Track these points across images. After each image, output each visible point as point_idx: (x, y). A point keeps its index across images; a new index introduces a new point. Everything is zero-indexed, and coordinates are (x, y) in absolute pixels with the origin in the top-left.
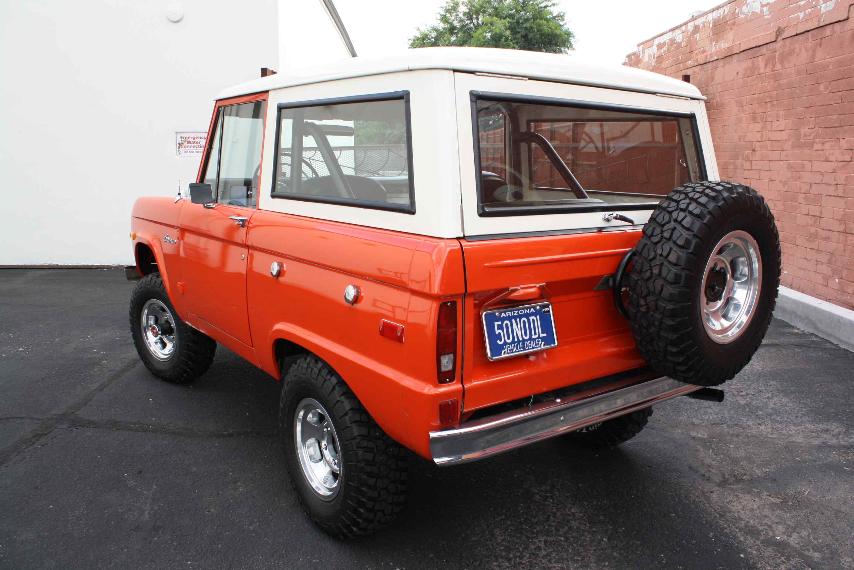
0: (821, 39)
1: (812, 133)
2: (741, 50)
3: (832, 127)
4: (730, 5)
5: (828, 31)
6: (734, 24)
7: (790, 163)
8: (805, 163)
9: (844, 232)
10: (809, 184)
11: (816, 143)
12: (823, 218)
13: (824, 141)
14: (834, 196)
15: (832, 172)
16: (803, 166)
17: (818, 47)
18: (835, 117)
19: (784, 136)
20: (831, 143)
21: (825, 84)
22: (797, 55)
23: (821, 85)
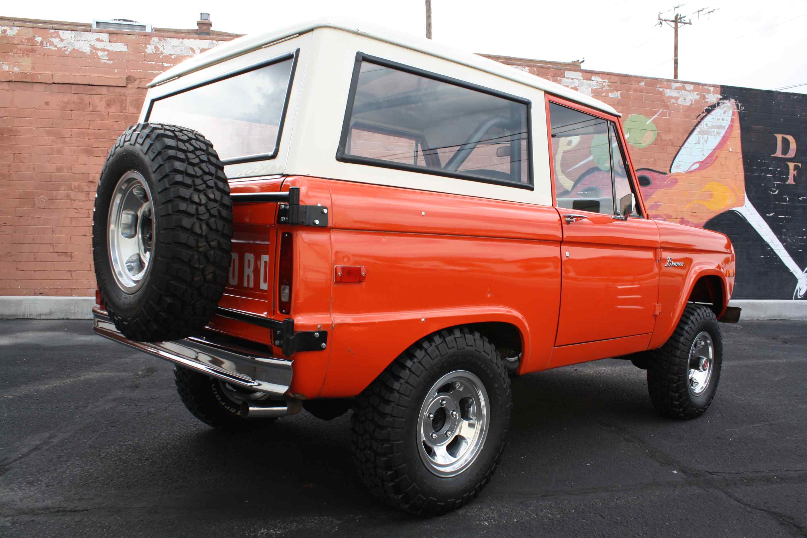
2: (56, 82)
4: (18, 28)
6: (33, 51)
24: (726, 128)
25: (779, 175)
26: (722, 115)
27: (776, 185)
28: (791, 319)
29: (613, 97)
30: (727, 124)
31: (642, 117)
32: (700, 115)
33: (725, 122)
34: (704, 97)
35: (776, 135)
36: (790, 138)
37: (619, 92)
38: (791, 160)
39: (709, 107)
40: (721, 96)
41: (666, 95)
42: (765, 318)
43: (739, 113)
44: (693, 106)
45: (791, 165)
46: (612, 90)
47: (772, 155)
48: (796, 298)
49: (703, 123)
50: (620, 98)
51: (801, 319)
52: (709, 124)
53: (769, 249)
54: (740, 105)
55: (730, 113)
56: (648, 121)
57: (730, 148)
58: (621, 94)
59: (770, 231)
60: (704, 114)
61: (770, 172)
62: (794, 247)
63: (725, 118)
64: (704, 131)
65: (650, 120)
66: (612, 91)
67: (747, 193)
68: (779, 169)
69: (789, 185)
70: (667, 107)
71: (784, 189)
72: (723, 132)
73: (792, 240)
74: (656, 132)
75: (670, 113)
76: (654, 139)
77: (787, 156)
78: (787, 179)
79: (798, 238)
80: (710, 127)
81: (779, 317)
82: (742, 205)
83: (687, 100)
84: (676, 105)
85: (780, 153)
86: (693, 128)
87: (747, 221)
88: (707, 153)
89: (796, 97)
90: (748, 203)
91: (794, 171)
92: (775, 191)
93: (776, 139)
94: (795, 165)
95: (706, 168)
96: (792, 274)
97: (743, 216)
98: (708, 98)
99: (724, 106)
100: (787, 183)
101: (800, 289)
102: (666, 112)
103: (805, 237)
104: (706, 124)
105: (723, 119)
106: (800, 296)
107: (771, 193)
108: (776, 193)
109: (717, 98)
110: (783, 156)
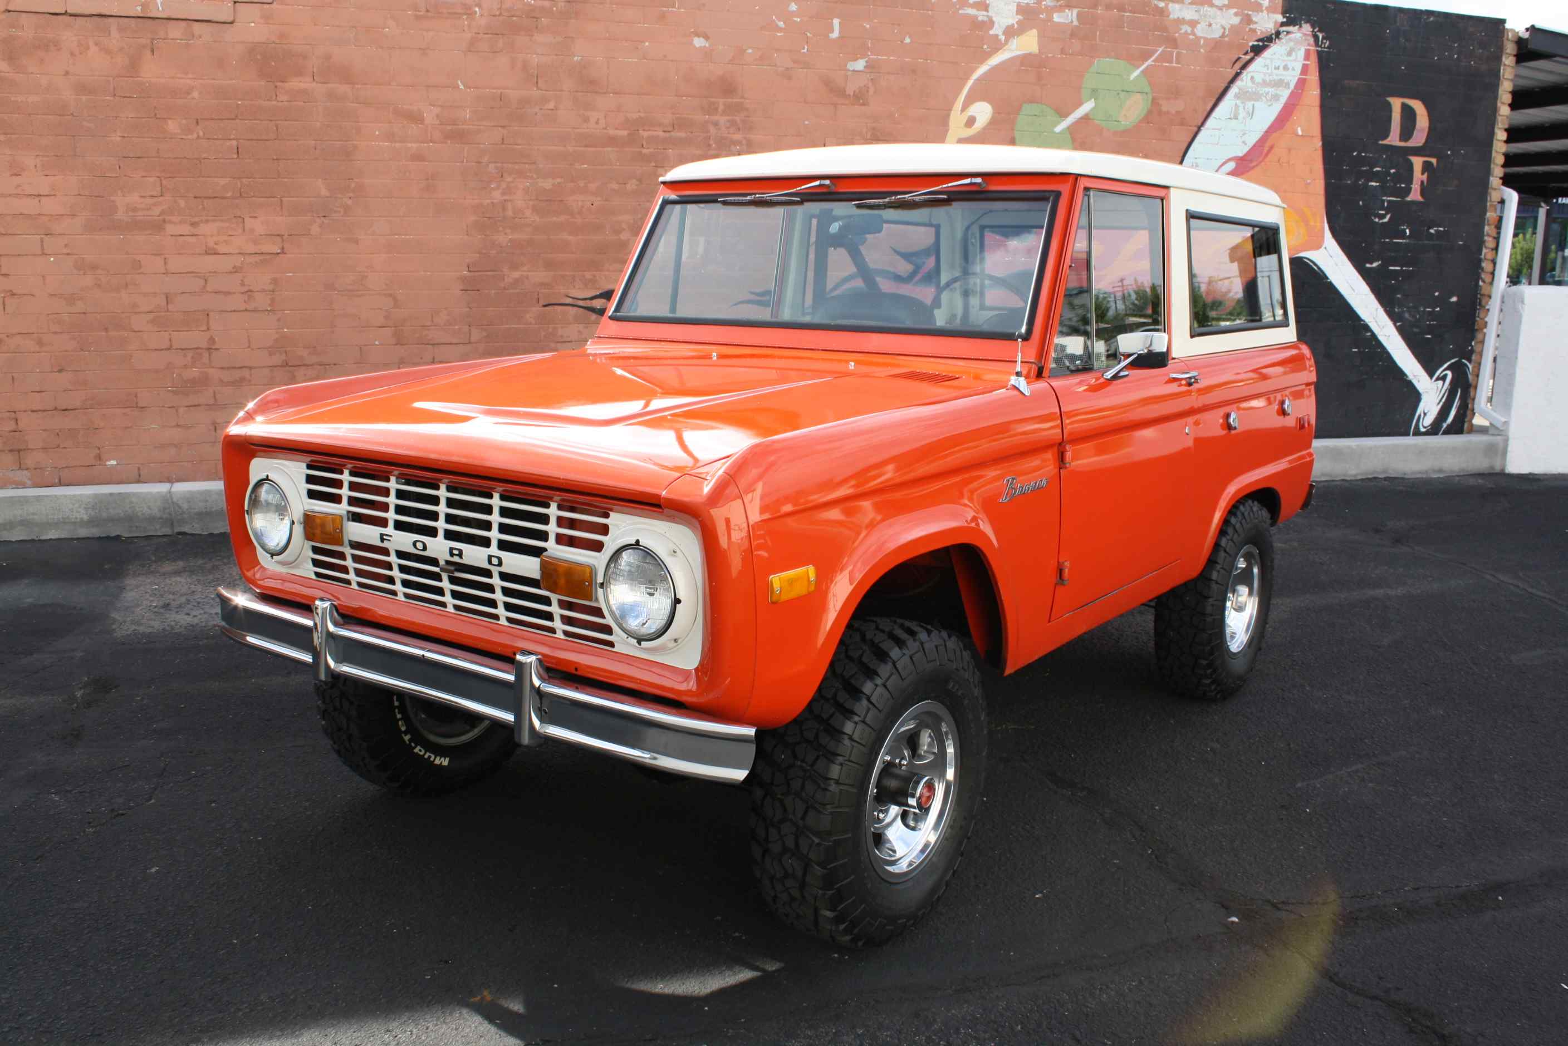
0: (153, 39)
1: (155, 205)
3: (215, 197)
5: (175, 31)
7: (83, 258)
8: (138, 258)
9: (286, 364)
10: (164, 297)
11: (170, 222)
12: (217, 349)
13: (196, 219)
14: (246, 310)
15: (231, 272)
16: (137, 265)
17: (148, 53)
18: (222, 182)
19: (50, 206)
20: (218, 224)
21: (184, 122)
22: (72, 54)
23: (170, 122)
24: (1292, 86)
25: (1392, 184)
26: (1286, 58)
27: (1386, 204)
28: (1406, 477)
29: (1062, 20)
30: (1293, 77)
31: (1122, 64)
32: (1239, 58)
33: (1290, 72)
34: (1248, 20)
35: (1391, 100)
36: (1418, 107)
37: (1075, 11)
38: (1417, 151)
39: (1258, 41)
40: (1284, 17)
41: (1171, 16)
42: (1355, 475)
43: (1320, 55)
44: (1226, 39)
45: (1417, 162)
46: (1061, 6)
47: (1381, 142)
48: (1417, 433)
49: (1246, 75)
50: (1076, 23)
51: (1424, 476)
52: (1258, 79)
53: (1369, 334)
54: (1320, 36)
55: (1301, 53)
56: (1133, 72)
57: (1299, 129)
58: (1079, 15)
59: (1372, 297)
60: (1248, 57)
61: (1374, 176)
62: (1416, 330)
63: (1290, 66)
64: (1248, 92)
65: (1137, 73)
66: (1060, 9)
67: (1329, 223)
68: (1392, 171)
69: (1413, 202)
70: (1173, 42)
71: (1402, 211)
72: (1285, 94)
73: (1414, 316)
74: (1150, 97)
75: (1178, 55)
76: (1145, 112)
77: (1411, 144)
78: (1408, 191)
79: (1424, 311)
80: (1258, 83)
81: (1385, 471)
82: (1318, 245)
83: (1214, 25)
84: (1191, 37)
85: (1398, 138)
86: (1224, 85)
87: (1327, 278)
88: (1252, 139)
89: (1432, 19)
90: (1330, 242)
91: (1423, 174)
92: (1383, 216)
93: (1389, 107)
94: (1425, 163)
95: (1248, 171)
96: (1410, 385)
97: (1319, 268)
98: (1256, 23)
99: (1290, 40)
100: (1408, 199)
101: (1425, 414)
102: (1172, 54)
103: (1438, 309)
104: (1252, 78)
105: (1286, 68)
106: (1425, 427)
107: (1377, 220)
108: (1386, 220)
109: (1276, 22)
110: (1403, 144)
